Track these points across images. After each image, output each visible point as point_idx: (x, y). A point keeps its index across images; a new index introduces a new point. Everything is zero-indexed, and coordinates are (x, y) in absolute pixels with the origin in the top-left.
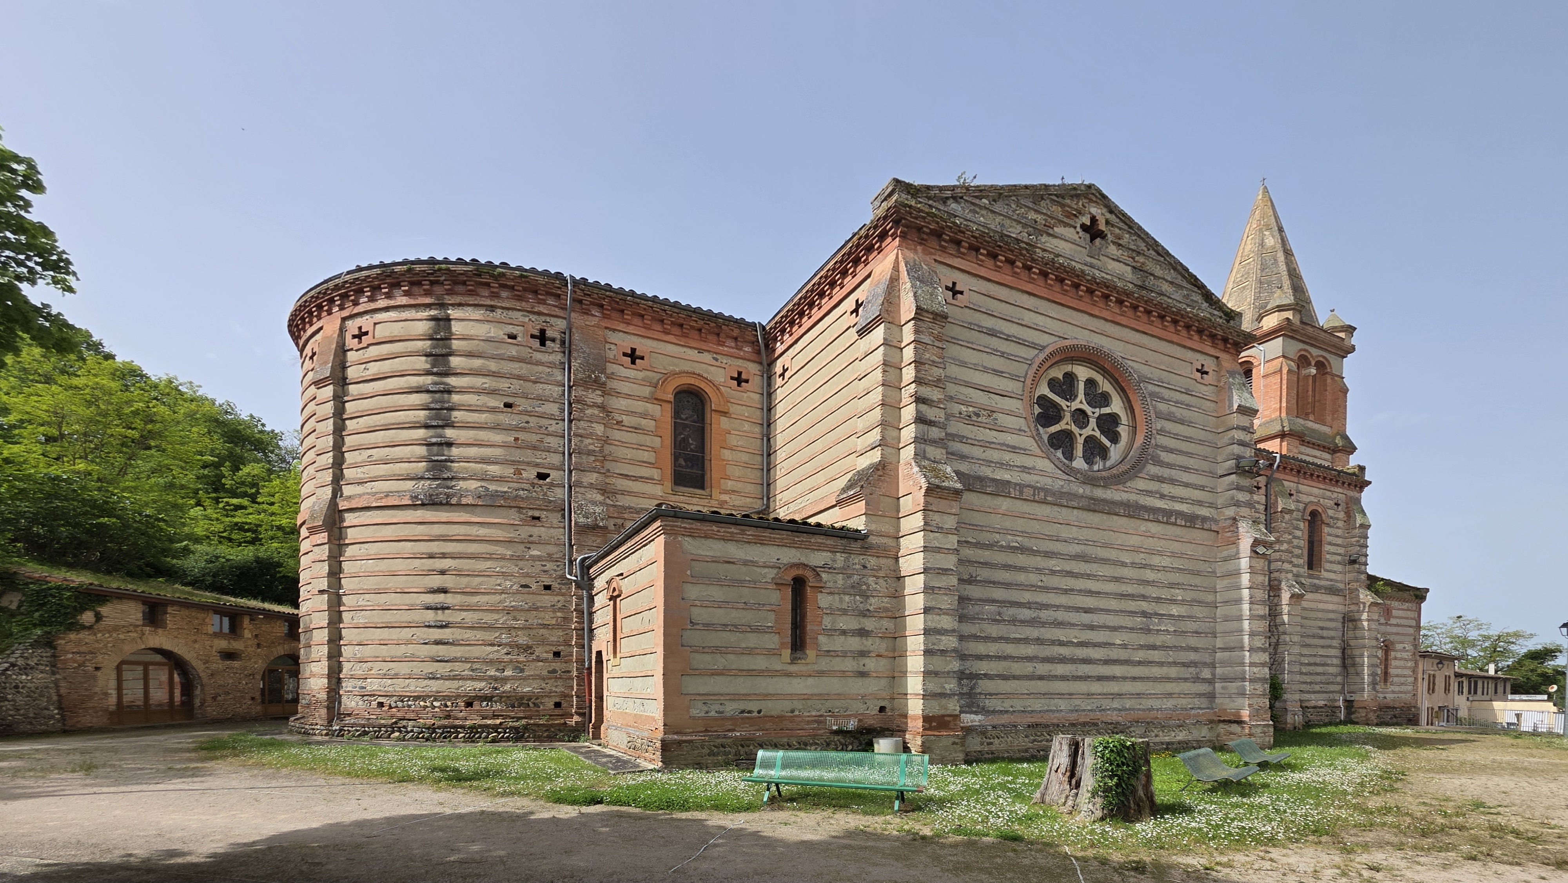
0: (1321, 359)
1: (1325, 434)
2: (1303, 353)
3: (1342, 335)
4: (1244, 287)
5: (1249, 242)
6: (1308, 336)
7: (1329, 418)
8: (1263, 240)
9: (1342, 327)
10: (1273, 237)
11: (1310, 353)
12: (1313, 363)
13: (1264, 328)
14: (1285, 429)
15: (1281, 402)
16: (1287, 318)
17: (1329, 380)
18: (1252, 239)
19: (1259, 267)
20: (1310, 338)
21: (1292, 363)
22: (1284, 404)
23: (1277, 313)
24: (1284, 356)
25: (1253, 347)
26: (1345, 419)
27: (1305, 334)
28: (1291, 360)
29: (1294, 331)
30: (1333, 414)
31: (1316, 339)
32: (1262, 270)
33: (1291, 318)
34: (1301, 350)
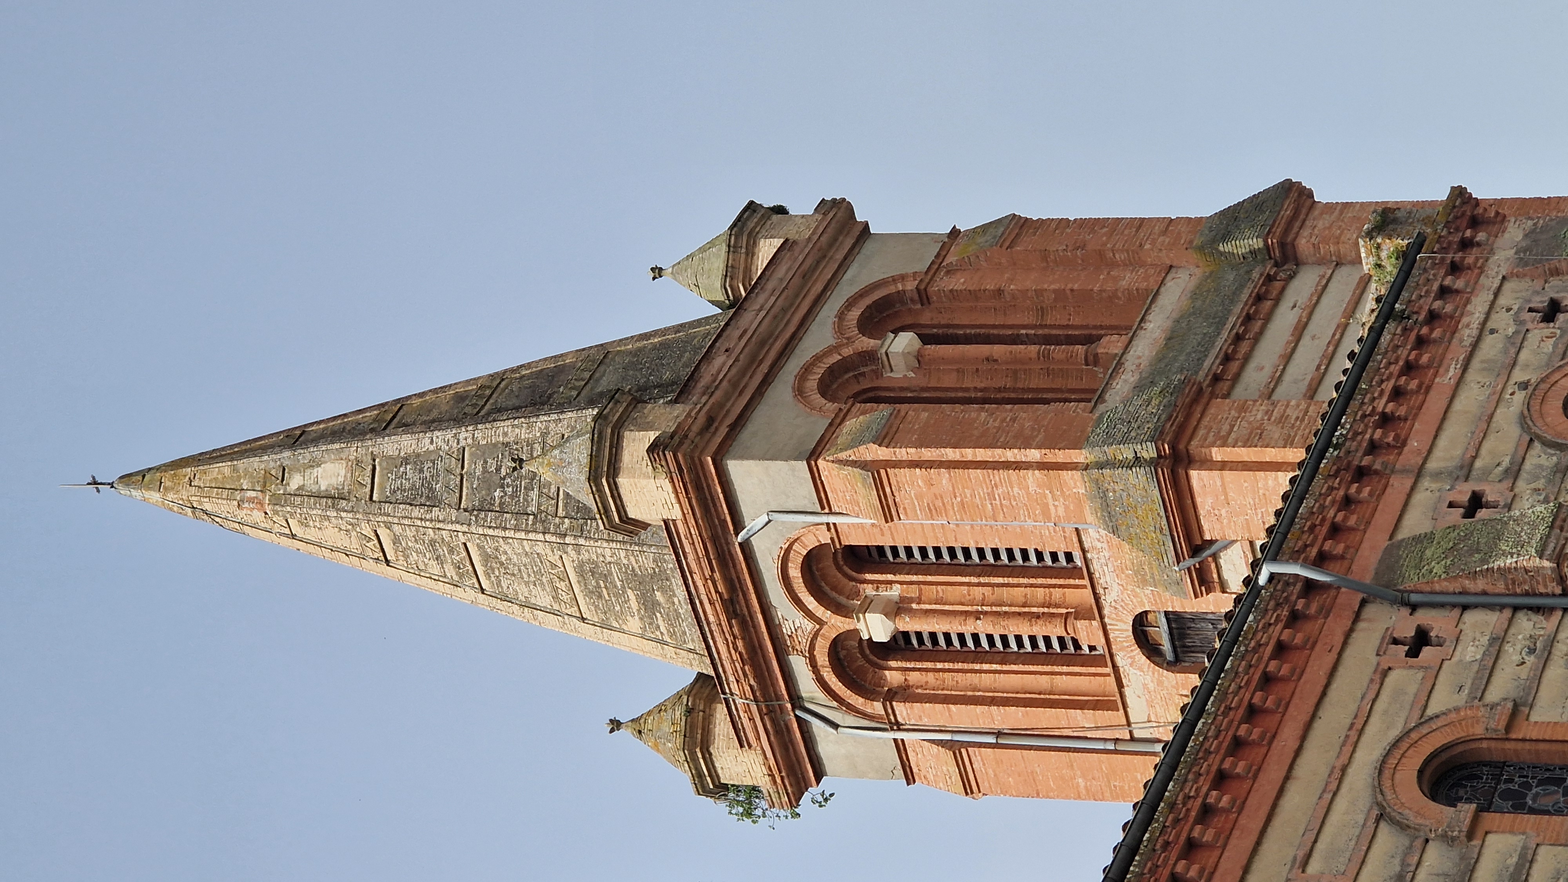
0: (855, 314)
1: (1195, 295)
2: (812, 383)
3: (767, 249)
4: (486, 558)
5: (311, 534)
6: (743, 373)
7: (1128, 280)
8: (318, 496)
9: (732, 249)
10: (315, 463)
11: (818, 359)
12: (867, 343)
13: (676, 513)
14: (1149, 452)
15: (1018, 466)
16: (653, 449)
17: (958, 282)
18: (304, 524)
19: (416, 512)
20: (754, 360)
21: (851, 424)
22: (1034, 455)
23: (621, 481)
24: (812, 456)
25: (746, 547)
26: (1142, 222)
27: (734, 385)
28: (835, 425)
29: (710, 420)
30: (1113, 265)
31: (762, 343)
32: (433, 502)
33: (652, 435)
34: (799, 391)
